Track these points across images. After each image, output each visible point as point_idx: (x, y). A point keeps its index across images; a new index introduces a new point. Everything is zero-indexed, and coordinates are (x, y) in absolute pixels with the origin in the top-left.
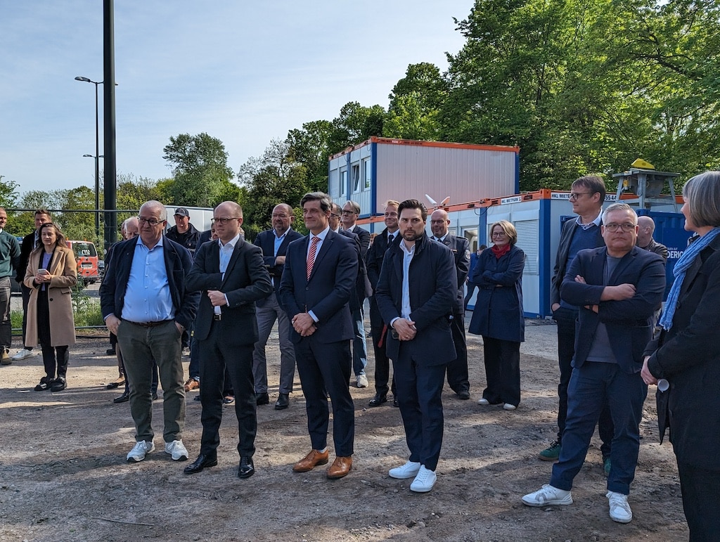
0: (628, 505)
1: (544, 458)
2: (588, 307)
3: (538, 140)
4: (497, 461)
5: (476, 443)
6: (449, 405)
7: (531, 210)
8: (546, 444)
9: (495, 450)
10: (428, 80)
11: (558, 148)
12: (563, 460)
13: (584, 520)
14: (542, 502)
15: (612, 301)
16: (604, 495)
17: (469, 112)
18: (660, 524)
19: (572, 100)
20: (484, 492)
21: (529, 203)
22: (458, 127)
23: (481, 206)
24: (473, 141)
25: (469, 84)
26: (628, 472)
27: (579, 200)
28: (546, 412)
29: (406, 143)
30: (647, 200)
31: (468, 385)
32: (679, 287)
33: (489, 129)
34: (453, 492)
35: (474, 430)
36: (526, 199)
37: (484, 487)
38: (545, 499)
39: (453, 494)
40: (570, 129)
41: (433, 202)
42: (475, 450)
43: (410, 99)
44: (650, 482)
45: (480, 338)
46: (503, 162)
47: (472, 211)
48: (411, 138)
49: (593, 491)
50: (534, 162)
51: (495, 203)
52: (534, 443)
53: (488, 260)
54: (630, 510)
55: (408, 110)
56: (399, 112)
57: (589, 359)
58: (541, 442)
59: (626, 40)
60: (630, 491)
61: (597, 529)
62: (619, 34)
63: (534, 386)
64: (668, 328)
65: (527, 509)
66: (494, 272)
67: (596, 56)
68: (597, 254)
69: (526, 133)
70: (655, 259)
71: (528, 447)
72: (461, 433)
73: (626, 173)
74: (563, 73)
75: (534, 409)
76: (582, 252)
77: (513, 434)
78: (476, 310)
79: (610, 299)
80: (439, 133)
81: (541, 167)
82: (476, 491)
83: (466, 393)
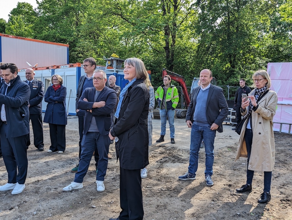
0: (104, 185)
1: (73, 171)
2: (88, 110)
3: (76, 42)
4: (54, 175)
5: (45, 169)
6: (34, 154)
7: (73, 71)
8: (75, 166)
9: (53, 171)
10: (27, 10)
11: (84, 46)
12: (79, 171)
13: (87, 193)
14: (71, 189)
15: (97, 108)
16: (95, 182)
17: (47, 27)
18: (114, 190)
19: (90, 28)
20: (46, 189)
21: (72, 68)
22: (42, 33)
23: (52, 68)
24: (49, 40)
25: (46, 15)
26: (104, 172)
27: (87, 68)
28: (76, 153)
29: (16, 38)
30: (117, 70)
31: (43, 145)
32: (121, 102)
33: (56, 36)
34: (32, 191)
35: (45, 164)
36: (71, 66)
37: (47, 187)
38: (72, 188)
39: (33, 192)
40: (89, 40)
41: (30, 65)
42: (44, 172)
43: (19, 18)
44: (112, 175)
45: (47, 124)
46: (62, 50)
47: (48, 70)
48: (20, 36)
49: (91, 181)
50: (75, 51)
51: (58, 67)
52: (70, 166)
53: (51, 91)
54: (104, 187)
55: (18, 23)
56: (13, 23)
57: (89, 131)
58: (73, 165)
59: (110, 7)
60: (105, 179)
61: (92, 196)
62: (107, 4)
63: (72, 143)
64: (118, 118)
65: (65, 193)
66: (54, 97)
67: (99, 11)
68: (92, 89)
69: (71, 39)
70: (113, 92)
71: (67, 167)
72: (39, 165)
73: (109, 59)
74: (86, 16)
75: (71, 152)
76: (87, 89)
77: (61, 163)
78: (46, 112)
79: (96, 107)
80: (33, 35)
81: (78, 54)
82: (43, 189)
83: (42, 148)
